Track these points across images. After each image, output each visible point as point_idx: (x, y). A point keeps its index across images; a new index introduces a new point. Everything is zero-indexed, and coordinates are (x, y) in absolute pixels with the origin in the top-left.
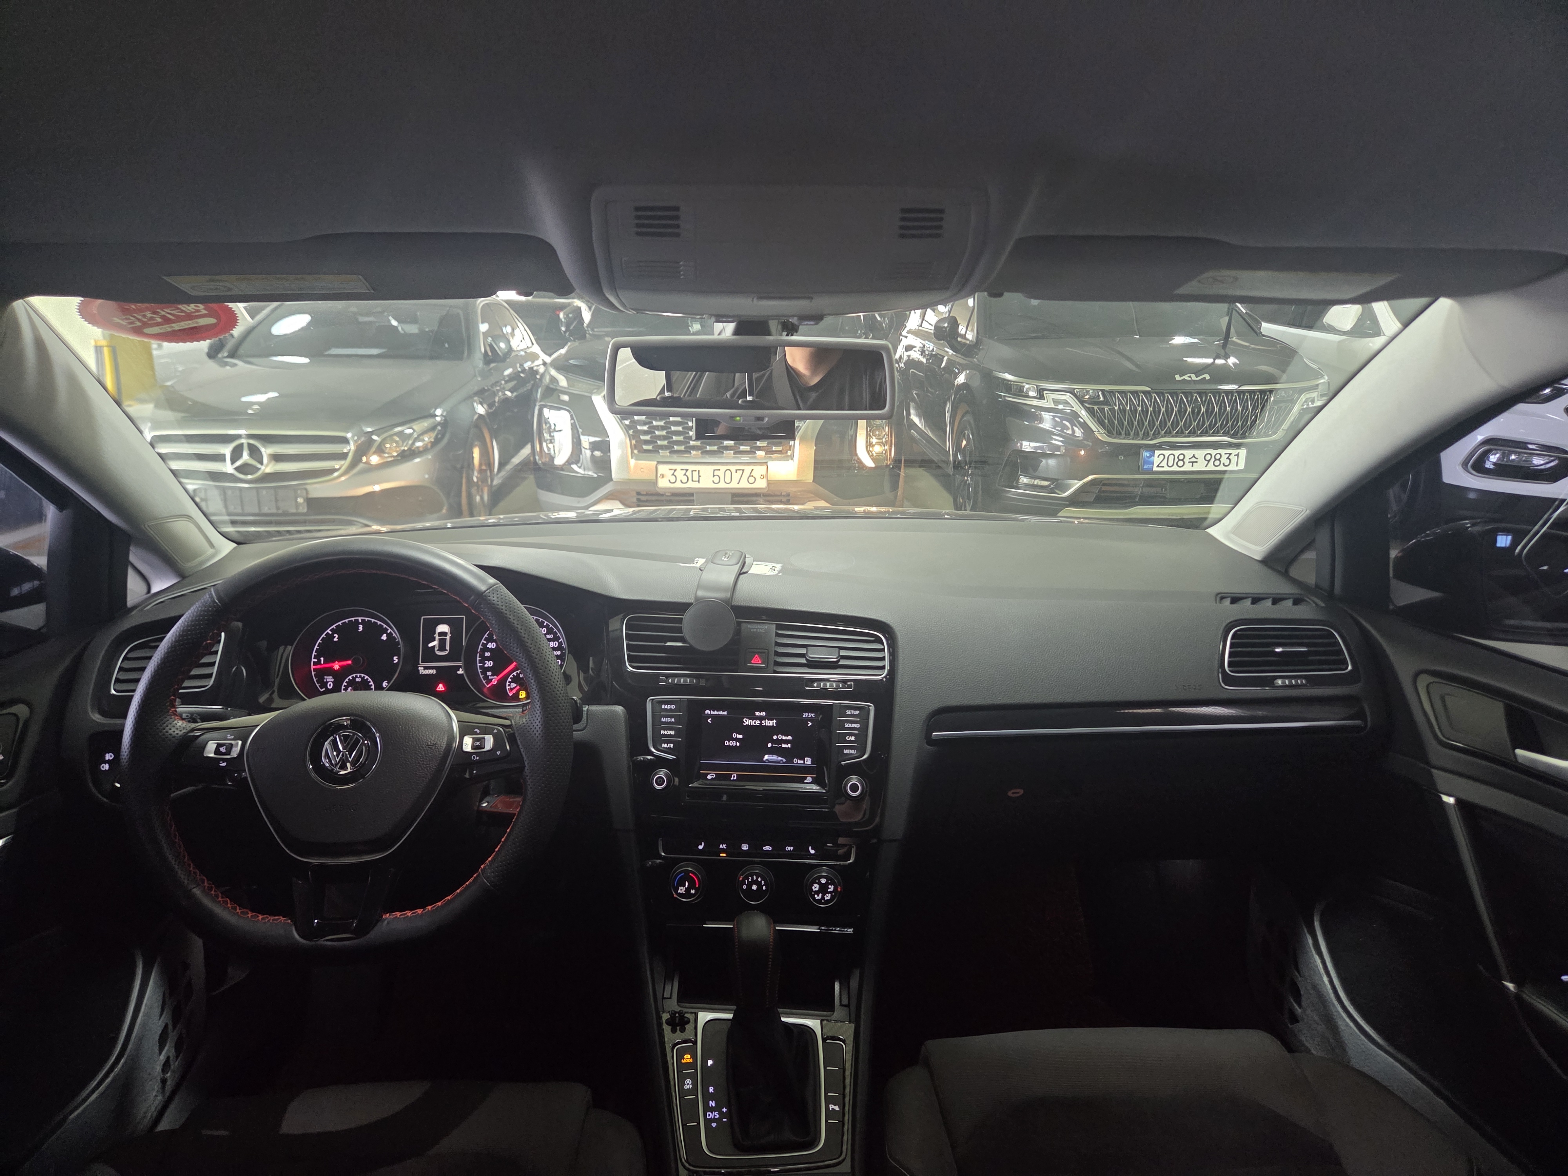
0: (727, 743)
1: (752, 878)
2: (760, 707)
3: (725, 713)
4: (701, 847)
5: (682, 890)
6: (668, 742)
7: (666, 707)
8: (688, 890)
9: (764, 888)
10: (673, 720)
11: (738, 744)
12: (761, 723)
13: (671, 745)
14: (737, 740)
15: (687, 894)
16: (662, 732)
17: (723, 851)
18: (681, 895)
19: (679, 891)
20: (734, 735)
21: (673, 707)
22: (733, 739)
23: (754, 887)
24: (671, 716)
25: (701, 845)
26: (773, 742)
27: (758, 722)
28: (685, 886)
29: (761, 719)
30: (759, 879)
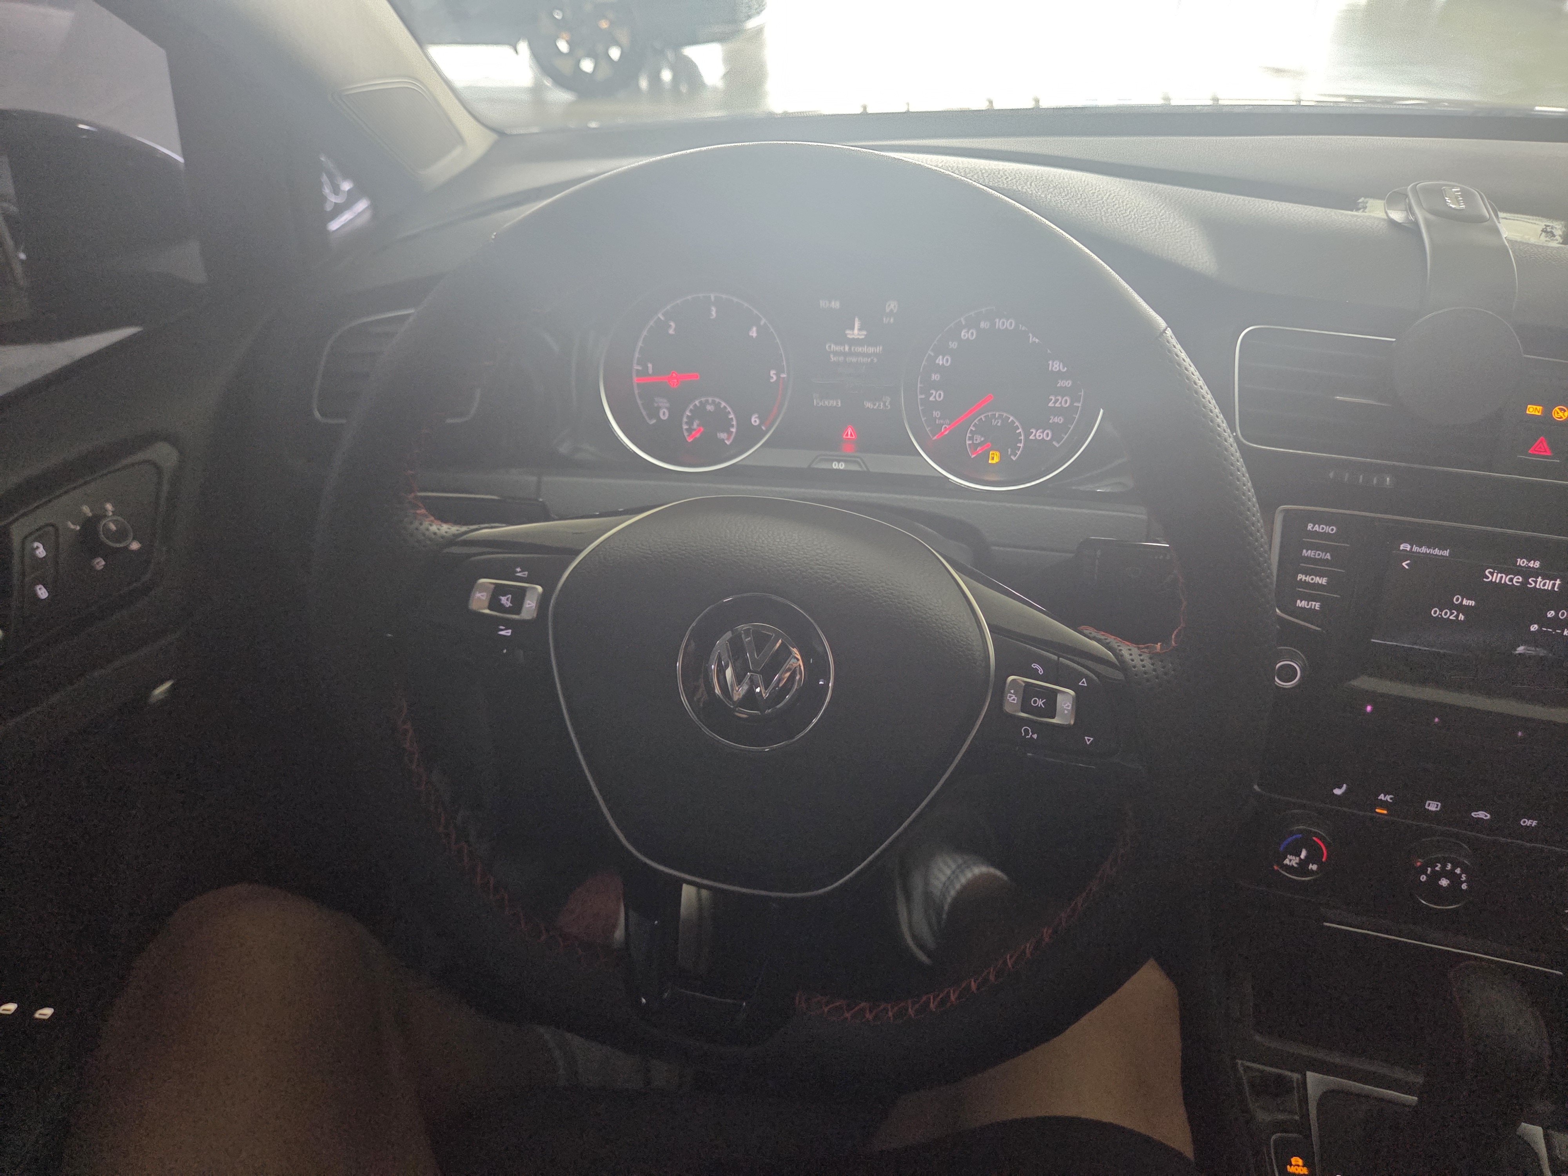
0: (1435, 612)
1: (1444, 866)
2: (1531, 550)
3: (1446, 553)
4: (1338, 792)
5: (1291, 861)
6: (1309, 598)
7: (1317, 528)
8: (1303, 864)
9: (1464, 886)
10: (1328, 556)
11: (1461, 617)
12: (1525, 582)
13: (1316, 605)
14: (1460, 608)
15: (1302, 868)
16: (1301, 577)
17: (1383, 805)
18: (1289, 869)
19: (1287, 862)
20: (1457, 599)
21: (1331, 530)
22: (1452, 607)
23: (1444, 882)
24: (1324, 549)
25: (1340, 788)
26: (1543, 621)
27: (1517, 580)
28: (1299, 856)
29: (1527, 573)
30: (1458, 871)
